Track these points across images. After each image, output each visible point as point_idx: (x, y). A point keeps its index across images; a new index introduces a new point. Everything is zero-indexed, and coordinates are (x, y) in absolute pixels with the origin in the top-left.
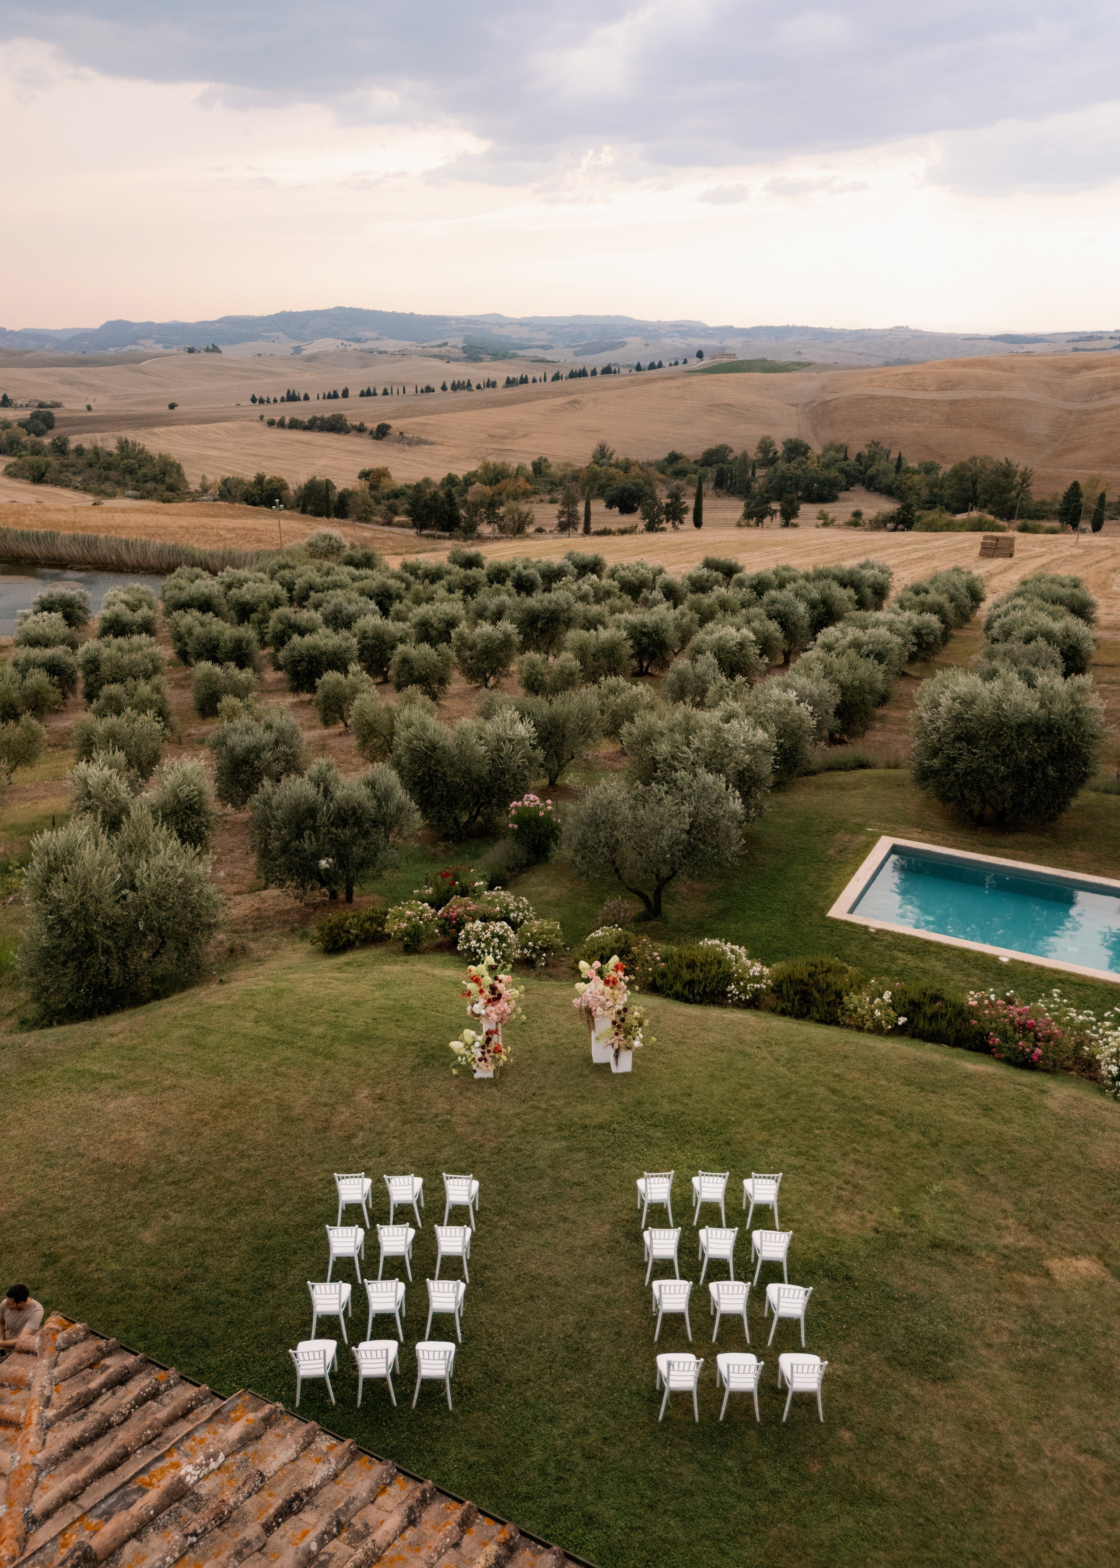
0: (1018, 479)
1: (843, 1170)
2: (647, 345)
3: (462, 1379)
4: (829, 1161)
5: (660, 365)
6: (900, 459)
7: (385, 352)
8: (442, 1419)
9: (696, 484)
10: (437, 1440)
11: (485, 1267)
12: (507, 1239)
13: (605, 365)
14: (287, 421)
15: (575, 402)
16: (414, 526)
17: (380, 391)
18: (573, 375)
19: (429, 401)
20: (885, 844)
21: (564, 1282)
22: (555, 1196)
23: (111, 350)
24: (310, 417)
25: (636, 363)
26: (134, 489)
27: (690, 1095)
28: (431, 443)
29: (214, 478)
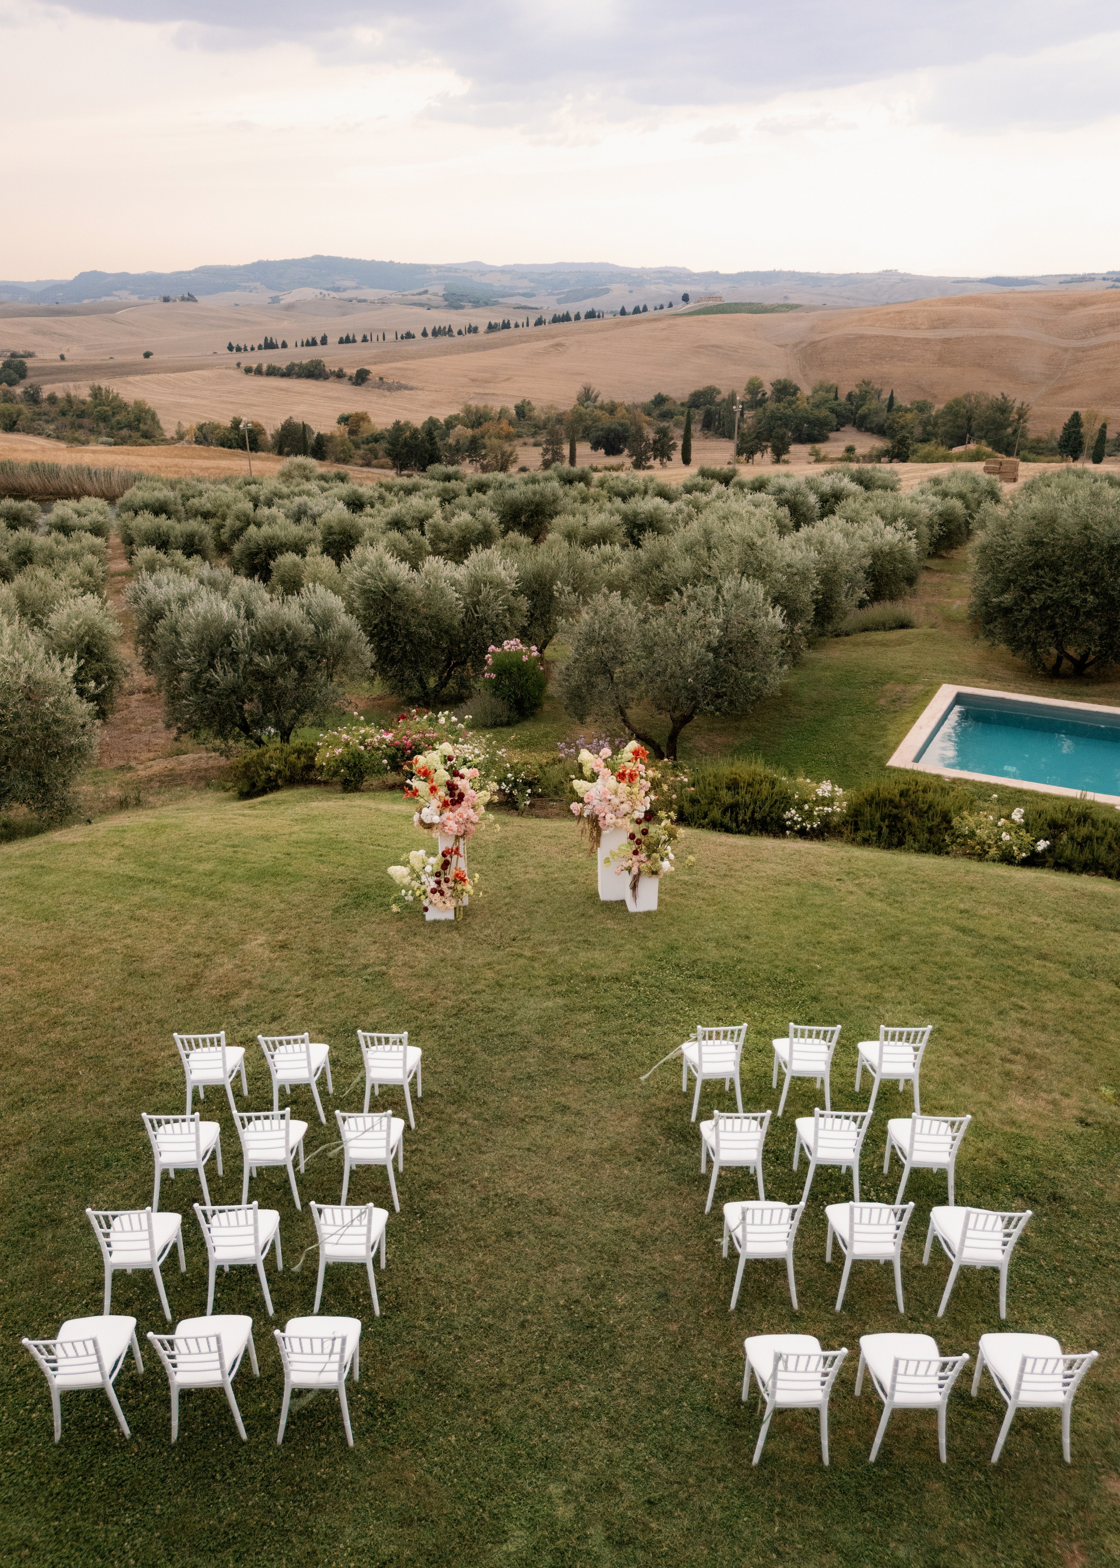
0: (1014, 416)
1: (1004, 1034)
2: (631, 292)
3: (375, 1385)
4: (980, 1022)
5: (645, 309)
6: (892, 398)
7: (365, 301)
8: (331, 1465)
9: (684, 426)
10: (319, 1508)
11: (429, 1185)
12: (468, 1141)
13: (589, 309)
14: (264, 368)
15: (558, 345)
16: (394, 466)
17: (359, 338)
18: (556, 320)
19: (409, 346)
20: (946, 693)
21: (565, 1208)
22: (547, 1074)
23: (86, 301)
24: (288, 363)
25: (619, 310)
26: (108, 436)
27: (748, 937)
28: (412, 389)
29: (190, 424)
